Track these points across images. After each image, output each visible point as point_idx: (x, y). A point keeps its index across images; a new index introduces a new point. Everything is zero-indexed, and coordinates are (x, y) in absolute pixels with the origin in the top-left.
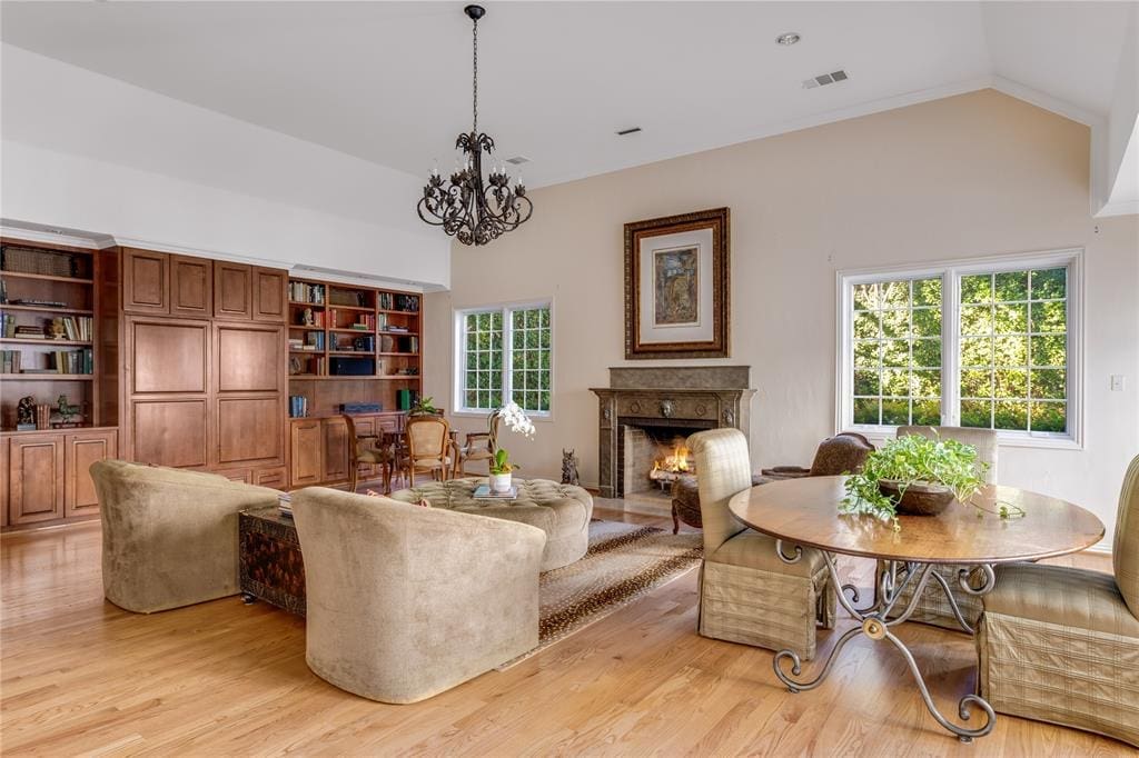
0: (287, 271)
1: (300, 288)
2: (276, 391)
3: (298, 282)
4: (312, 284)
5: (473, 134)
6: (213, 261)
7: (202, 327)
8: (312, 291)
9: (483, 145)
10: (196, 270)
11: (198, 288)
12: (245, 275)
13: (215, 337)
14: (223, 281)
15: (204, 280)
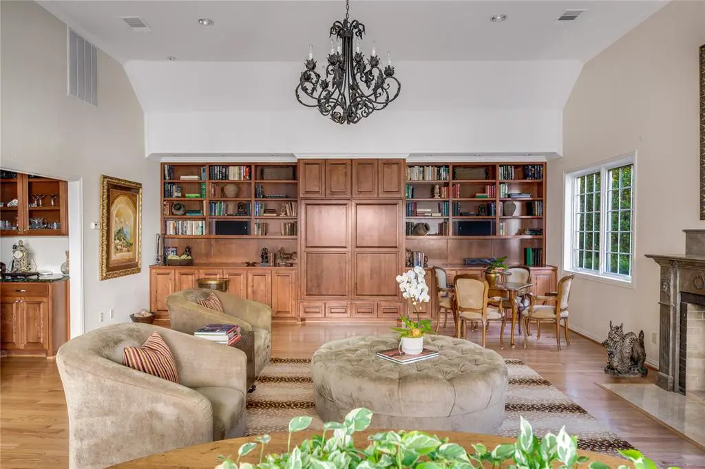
0: (404, 160)
1: (429, 171)
2: (396, 247)
3: (428, 166)
4: (439, 166)
5: (346, 21)
6: (352, 160)
7: (345, 204)
8: (439, 171)
9: (355, 31)
10: (340, 167)
11: (342, 179)
12: (373, 168)
13: (354, 211)
14: (358, 173)
15: (346, 173)
